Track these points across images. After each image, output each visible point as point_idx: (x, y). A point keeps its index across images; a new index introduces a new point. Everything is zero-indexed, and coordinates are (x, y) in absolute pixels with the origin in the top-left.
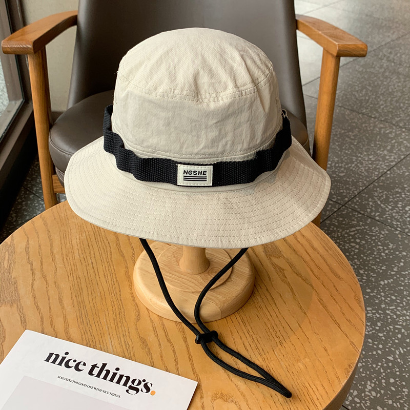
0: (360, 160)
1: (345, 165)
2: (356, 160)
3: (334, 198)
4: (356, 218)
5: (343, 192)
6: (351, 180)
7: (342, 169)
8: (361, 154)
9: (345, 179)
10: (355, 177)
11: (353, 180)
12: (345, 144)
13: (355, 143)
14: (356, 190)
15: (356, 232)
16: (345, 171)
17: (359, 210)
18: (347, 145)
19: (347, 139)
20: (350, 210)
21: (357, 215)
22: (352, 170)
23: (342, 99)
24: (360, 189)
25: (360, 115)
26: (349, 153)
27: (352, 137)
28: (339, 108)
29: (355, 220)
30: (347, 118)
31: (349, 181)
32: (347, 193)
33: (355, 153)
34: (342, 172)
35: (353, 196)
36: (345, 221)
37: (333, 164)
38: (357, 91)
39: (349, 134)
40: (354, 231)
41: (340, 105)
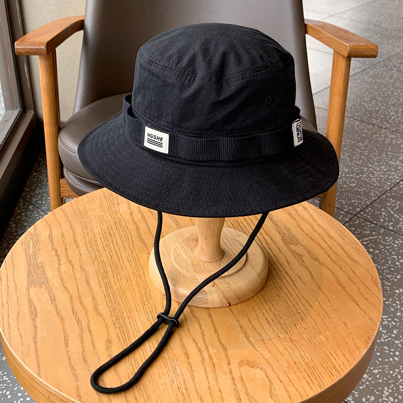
0: (371, 171)
1: (356, 176)
2: (368, 171)
3: (345, 208)
4: (368, 228)
5: (355, 202)
6: (362, 190)
7: (353, 180)
8: (373, 165)
9: (356, 189)
10: (367, 188)
11: (365, 190)
12: (355, 155)
13: (366, 154)
14: (368, 201)
15: (369, 242)
16: (356, 182)
17: (371, 220)
18: (357, 156)
19: (357, 150)
20: (362, 220)
21: (370, 225)
22: (363, 180)
23: (351, 110)
24: (372, 200)
25: (371, 126)
26: (360, 163)
27: (363, 148)
28: (348, 119)
29: (368, 230)
30: (357, 129)
31: (361, 192)
32: (359, 203)
33: (366, 163)
34: (353, 182)
35: (365, 207)
36: (357, 231)
37: (344, 175)
38: (367, 102)
39: (359, 145)
40: (366, 241)
41: (349, 116)
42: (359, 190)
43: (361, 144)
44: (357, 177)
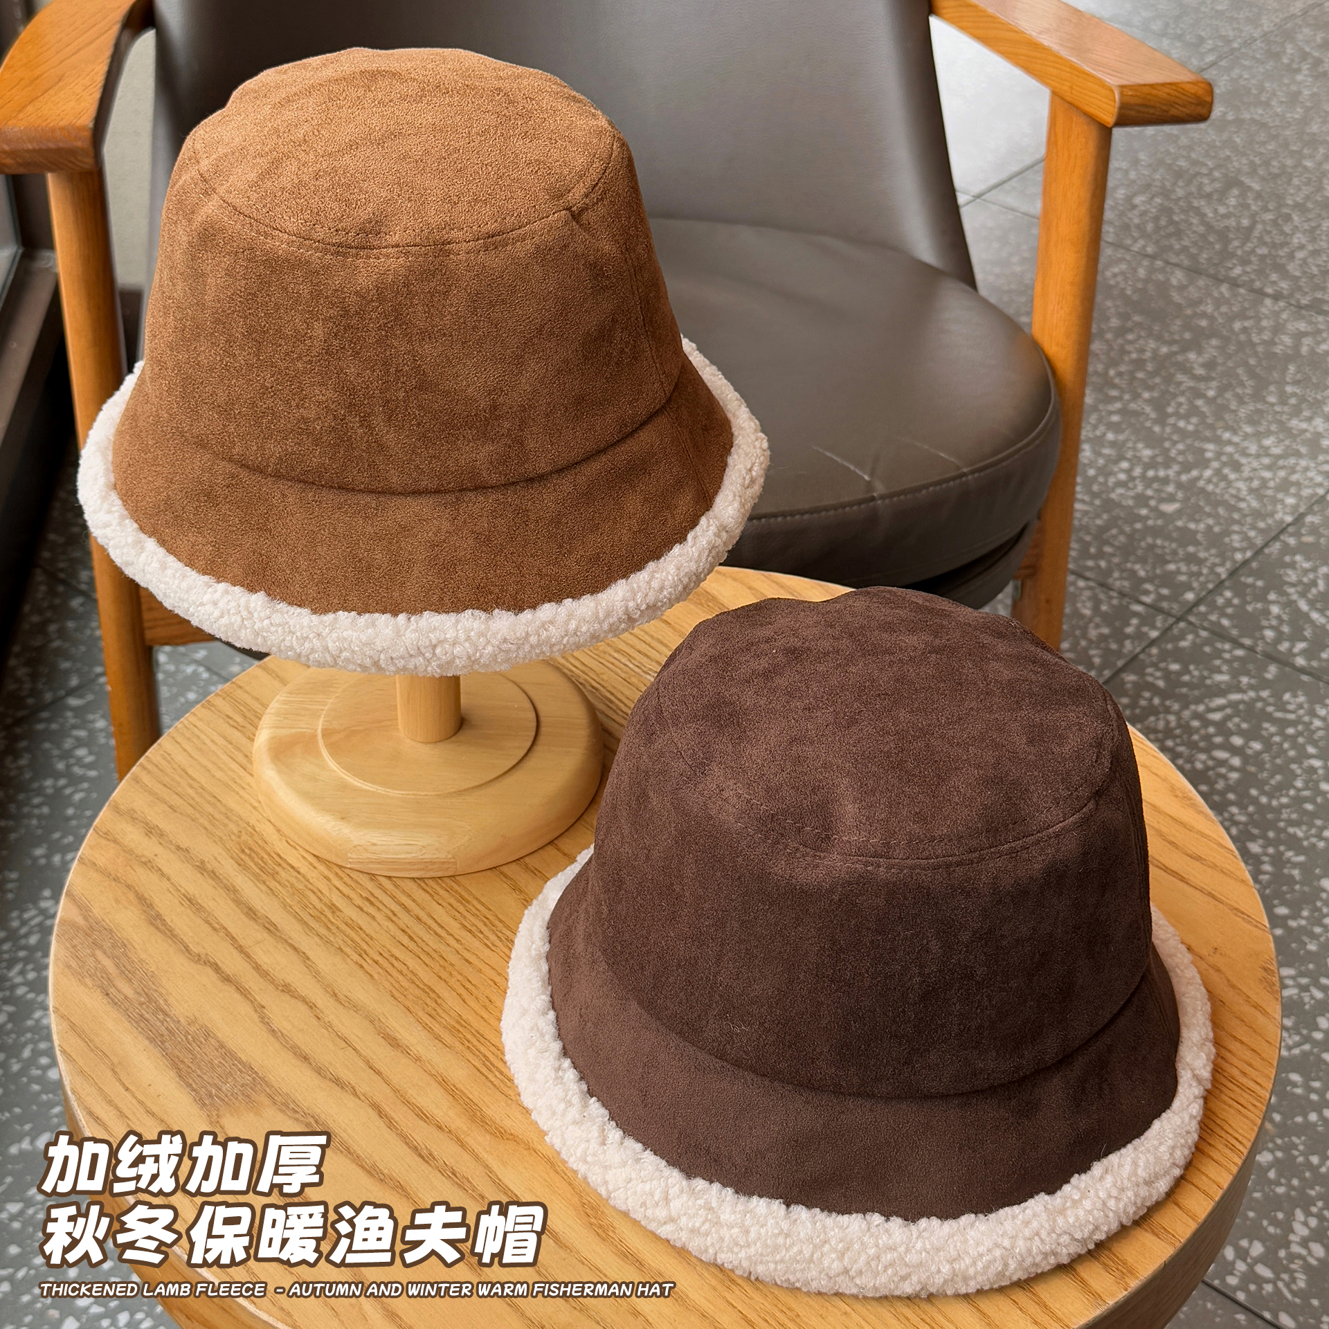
0: (1231, 455)
1: (1179, 473)
2: (1219, 455)
3: (1147, 593)
4: (1226, 661)
5: (1178, 572)
6: (1202, 526)
7: (1171, 489)
8: (1235, 432)
9: (1180, 523)
10: (1216, 516)
11: (1209, 528)
12: (1175, 396)
13: (1211, 393)
14: (1222, 564)
15: (1228, 711)
16: (1180, 495)
17: (1234, 632)
18: (1182, 399)
19: (1180, 377)
20: (1204, 634)
21: (1230, 652)
22: (1203, 490)
23: (1158, 229)
24: (1234, 561)
25: (1224, 289)
26: (1191, 428)
27: (1200, 371)
28: (1146, 263)
29: (1225, 668)
30: (1177, 298)
31: (1196, 532)
32: (1191, 574)
33: (1212, 427)
34: (1171, 499)
35: (1211, 586)
36: (1189, 672)
37: (1137, 471)
38: (1208, 196)
39: (1187, 360)
40: (1220, 709)
41: (1150, 250)
42: (1192, 526)
43: (1192, 356)
44: (1184, 478)
